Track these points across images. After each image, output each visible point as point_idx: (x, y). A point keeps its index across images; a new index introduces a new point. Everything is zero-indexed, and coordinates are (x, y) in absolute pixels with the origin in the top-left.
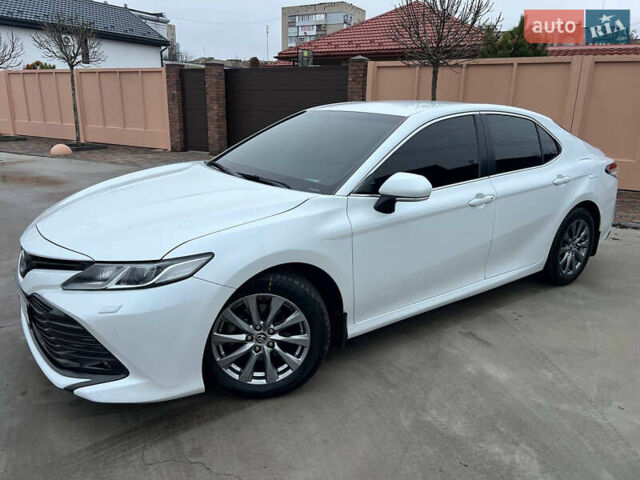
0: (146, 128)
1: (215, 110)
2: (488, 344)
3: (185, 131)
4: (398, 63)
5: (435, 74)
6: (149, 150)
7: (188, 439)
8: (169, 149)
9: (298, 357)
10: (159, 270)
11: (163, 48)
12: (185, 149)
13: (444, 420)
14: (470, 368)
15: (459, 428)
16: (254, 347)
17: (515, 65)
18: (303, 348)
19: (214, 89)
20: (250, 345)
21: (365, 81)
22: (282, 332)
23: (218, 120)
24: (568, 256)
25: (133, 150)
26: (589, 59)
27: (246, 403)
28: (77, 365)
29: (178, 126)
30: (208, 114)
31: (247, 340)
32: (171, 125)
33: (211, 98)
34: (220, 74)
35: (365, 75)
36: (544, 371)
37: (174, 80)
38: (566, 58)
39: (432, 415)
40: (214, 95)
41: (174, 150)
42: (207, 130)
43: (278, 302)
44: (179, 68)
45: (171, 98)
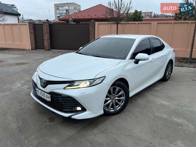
0: (22, 43)
1: (46, 37)
2: (159, 97)
3: (36, 43)
4: (106, 23)
5: (117, 26)
6: (24, 50)
7: (102, 127)
8: (31, 49)
9: (122, 103)
10: (94, 81)
11: (19, 16)
12: (36, 49)
13: (160, 115)
14: (158, 103)
15: (165, 116)
16: (111, 102)
17: (137, 24)
18: (123, 101)
19: (46, 30)
20: (110, 101)
21: (95, 28)
22: (118, 97)
23: (47, 40)
24: (167, 73)
25: (18, 50)
26: (156, 22)
27: (110, 117)
28: (71, 110)
29: (33, 42)
30: (44, 38)
31: (110, 100)
32: (31, 41)
33: (45, 33)
34: (48, 25)
35: (95, 26)
36: (175, 102)
37: (31, 27)
38: (150, 22)
39: (157, 114)
40: (46, 32)
41: (32, 49)
42: (44, 43)
43: (118, 89)
44: (33, 23)
45: (31, 33)
